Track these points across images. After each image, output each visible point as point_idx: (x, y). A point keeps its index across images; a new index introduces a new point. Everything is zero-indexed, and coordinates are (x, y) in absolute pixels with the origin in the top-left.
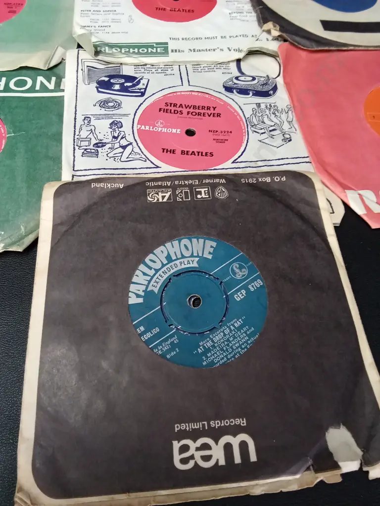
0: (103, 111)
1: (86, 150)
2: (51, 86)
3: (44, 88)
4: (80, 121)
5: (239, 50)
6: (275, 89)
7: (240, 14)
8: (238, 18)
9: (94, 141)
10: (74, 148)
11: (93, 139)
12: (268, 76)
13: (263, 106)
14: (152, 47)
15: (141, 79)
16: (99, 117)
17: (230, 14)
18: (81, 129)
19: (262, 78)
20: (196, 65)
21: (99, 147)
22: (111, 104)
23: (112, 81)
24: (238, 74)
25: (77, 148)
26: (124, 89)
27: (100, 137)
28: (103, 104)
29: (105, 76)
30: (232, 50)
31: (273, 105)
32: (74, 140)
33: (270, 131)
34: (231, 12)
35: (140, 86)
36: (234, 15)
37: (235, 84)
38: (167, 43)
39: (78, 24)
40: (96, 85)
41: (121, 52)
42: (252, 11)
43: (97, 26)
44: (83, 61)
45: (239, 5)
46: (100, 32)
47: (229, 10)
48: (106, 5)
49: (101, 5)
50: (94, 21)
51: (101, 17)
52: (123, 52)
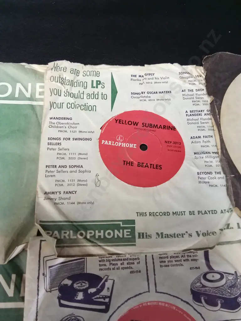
5: (208, 233)
7: (209, 175)
8: (207, 180)
12: (236, 272)
14: (118, 227)
15: (106, 281)
17: (198, 173)
19: (230, 276)
20: (163, 258)
23: (75, 286)
24: (206, 270)
26: (88, 299)
29: (68, 278)
30: (201, 235)
34: (199, 171)
35: (105, 293)
36: (202, 176)
37: (204, 286)
38: (133, 222)
39: (42, 189)
42: (220, 169)
43: (62, 193)
44: (46, 259)
45: (208, 160)
46: (65, 202)
47: (197, 166)
48: (72, 156)
49: (66, 157)
50: (59, 183)
51: (66, 177)
52: (88, 237)
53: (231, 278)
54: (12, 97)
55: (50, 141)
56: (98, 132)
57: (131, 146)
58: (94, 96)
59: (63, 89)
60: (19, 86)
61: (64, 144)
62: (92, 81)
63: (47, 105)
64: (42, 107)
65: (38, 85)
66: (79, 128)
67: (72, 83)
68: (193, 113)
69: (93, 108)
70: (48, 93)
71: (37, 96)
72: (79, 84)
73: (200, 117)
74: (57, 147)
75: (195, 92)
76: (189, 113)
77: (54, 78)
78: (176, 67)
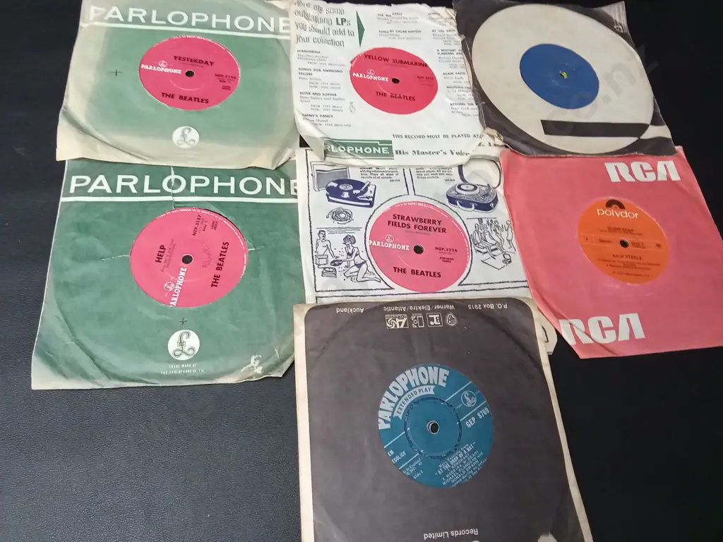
0: (336, 224)
1: (324, 268)
2: (282, 191)
3: (275, 194)
4: (315, 236)
5: (462, 153)
6: (496, 201)
7: (461, 106)
8: (460, 110)
9: (331, 259)
10: (314, 266)
11: (330, 257)
12: (488, 185)
13: (485, 222)
14: (376, 146)
15: (369, 185)
16: (333, 231)
17: (451, 104)
18: (317, 244)
19: (484, 187)
20: (420, 169)
21: (335, 265)
22: (342, 216)
23: (341, 187)
24: (461, 182)
25: (316, 266)
26: (353, 198)
27: (336, 254)
28: (335, 215)
29: (334, 182)
30: (455, 153)
31: (493, 220)
32: (313, 257)
33: (492, 250)
34: (452, 102)
35: (368, 194)
36: (455, 106)
37: (458, 194)
38: (390, 142)
39: (299, 112)
40: (325, 192)
41: (346, 152)
42: (473, 102)
43: (319, 116)
44: (312, 164)
45: (460, 93)
46: (323, 123)
47: (450, 98)
48: (325, 85)
49: (320, 86)
50: (317, 108)
51: (321, 102)
52: (349, 152)
53: (484, 189)
54: (254, 30)
55: (300, 71)
56: (349, 66)
57: (383, 79)
58: (341, 32)
59: (308, 24)
60: (260, 20)
61: (315, 75)
62: (337, 19)
63: (293, 38)
64: (288, 42)
65: (281, 19)
66: (328, 61)
67: (316, 20)
68: (444, 52)
69: (340, 44)
70: (293, 27)
71: (281, 30)
72: (323, 21)
73: (451, 56)
74: (308, 77)
75: (446, 32)
76: (441, 52)
77: (299, 13)
78: (424, 8)
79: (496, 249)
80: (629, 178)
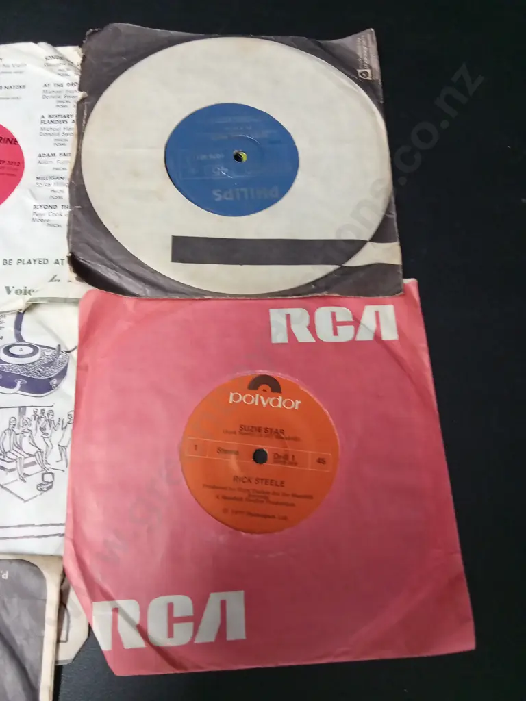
5: (25, 290)
6: (63, 374)
8: (46, 217)
12: (59, 346)
13: (29, 413)
17: (35, 207)
19: (48, 350)
24: (14, 340)
30: (13, 293)
31: (47, 410)
33: (26, 466)
34: (36, 204)
36: (41, 211)
47: (33, 195)
53: (49, 353)
68: (53, 119)
75: (65, 87)
76: (47, 119)
79: (34, 463)
80: (304, 336)
